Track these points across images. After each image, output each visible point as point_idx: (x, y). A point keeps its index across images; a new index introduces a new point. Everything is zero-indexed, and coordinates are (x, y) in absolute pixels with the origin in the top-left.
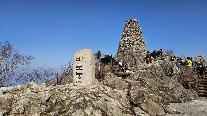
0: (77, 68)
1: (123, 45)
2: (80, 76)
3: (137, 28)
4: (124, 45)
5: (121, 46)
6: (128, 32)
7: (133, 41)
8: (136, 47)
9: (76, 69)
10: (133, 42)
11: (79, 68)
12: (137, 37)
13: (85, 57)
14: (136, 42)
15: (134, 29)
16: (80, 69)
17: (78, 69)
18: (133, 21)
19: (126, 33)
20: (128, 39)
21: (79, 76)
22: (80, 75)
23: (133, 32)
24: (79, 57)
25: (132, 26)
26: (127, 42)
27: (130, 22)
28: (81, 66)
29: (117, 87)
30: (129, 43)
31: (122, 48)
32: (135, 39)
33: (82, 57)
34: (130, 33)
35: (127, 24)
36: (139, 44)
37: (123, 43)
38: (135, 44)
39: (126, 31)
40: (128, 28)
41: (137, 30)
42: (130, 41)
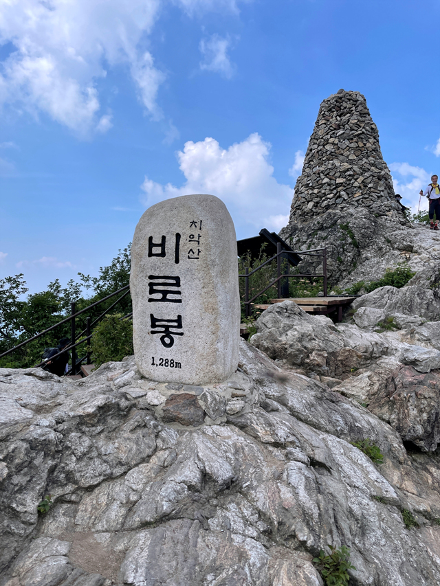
0: (152, 291)
1: (310, 192)
2: (167, 333)
3: (362, 125)
4: (316, 191)
5: (303, 195)
6: (331, 140)
7: (348, 173)
8: (358, 195)
9: (150, 300)
10: (350, 180)
11: (165, 293)
12: (365, 160)
13: (192, 236)
14: (361, 179)
15: (352, 130)
16: (169, 296)
17: (160, 296)
18: (349, 100)
19: (321, 147)
20: (330, 166)
21: (167, 331)
22: (167, 327)
23: (347, 142)
24: (164, 238)
25: (343, 118)
26: (326, 180)
27: (336, 101)
28: (173, 282)
29: (319, 360)
30: (333, 182)
31: (308, 202)
32: (355, 168)
33: (178, 236)
34: (337, 144)
35: (326, 113)
36: (370, 185)
37: (310, 185)
38: (355, 187)
39: (322, 138)
40: (331, 126)
41: (363, 133)
42: (338, 175)
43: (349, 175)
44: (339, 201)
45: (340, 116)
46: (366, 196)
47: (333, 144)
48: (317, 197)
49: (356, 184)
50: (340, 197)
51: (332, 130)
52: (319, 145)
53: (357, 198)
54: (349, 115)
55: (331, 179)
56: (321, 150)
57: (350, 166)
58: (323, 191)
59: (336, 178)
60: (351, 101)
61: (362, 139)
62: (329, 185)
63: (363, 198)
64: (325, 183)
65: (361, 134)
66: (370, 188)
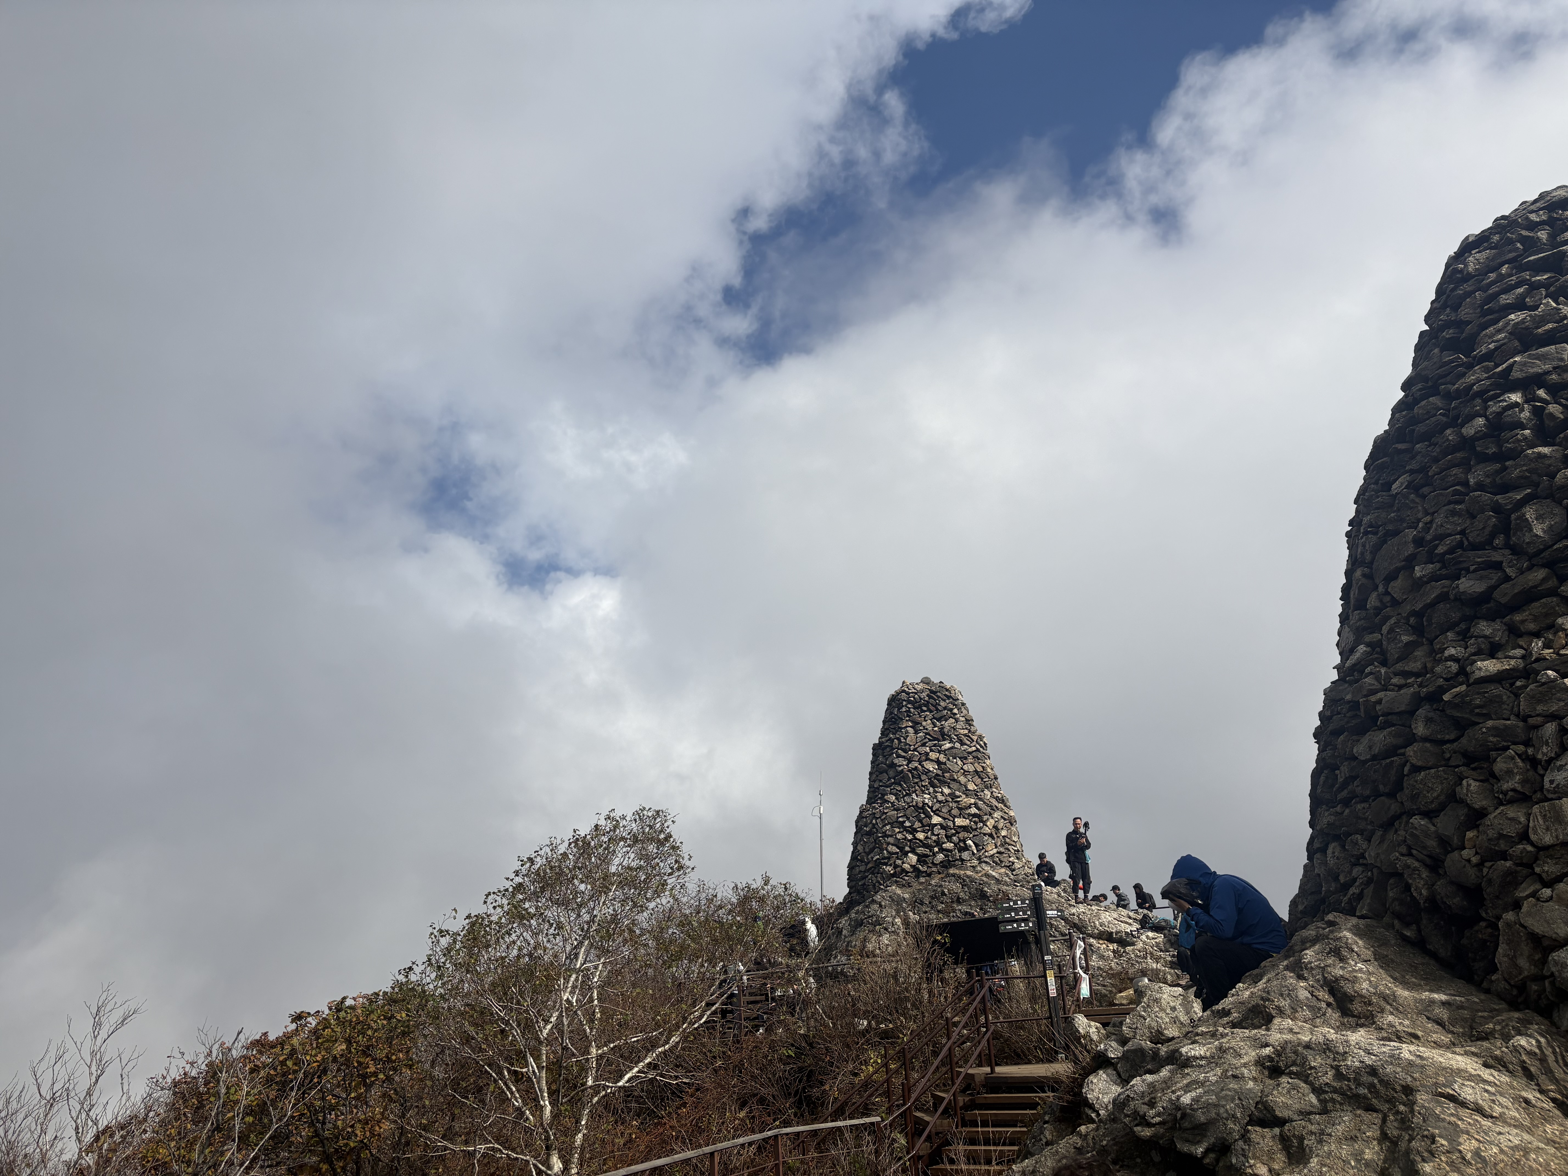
7: (971, 811)
10: (976, 823)
18: (947, 696)
32: (979, 804)
34: (945, 764)
35: (912, 710)
36: (1004, 833)
37: (907, 824)
38: (985, 834)
39: (915, 750)
40: (926, 734)
41: (978, 750)
43: (975, 815)
44: (965, 855)
45: (939, 720)
46: (1002, 850)
47: (938, 762)
48: (926, 846)
49: (987, 830)
50: (966, 848)
51: (930, 740)
52: (910, 761)
53: (991, 853)
54: (952, 720)
55: (944, 819)
56: (916, 768)
57: (973, 801)
58: (934, 838)
60: (951, 700)
61: (979, 759)
63: (998, 853)
64: (936, 825)
65: (975, 751)
66: (1004, 837)
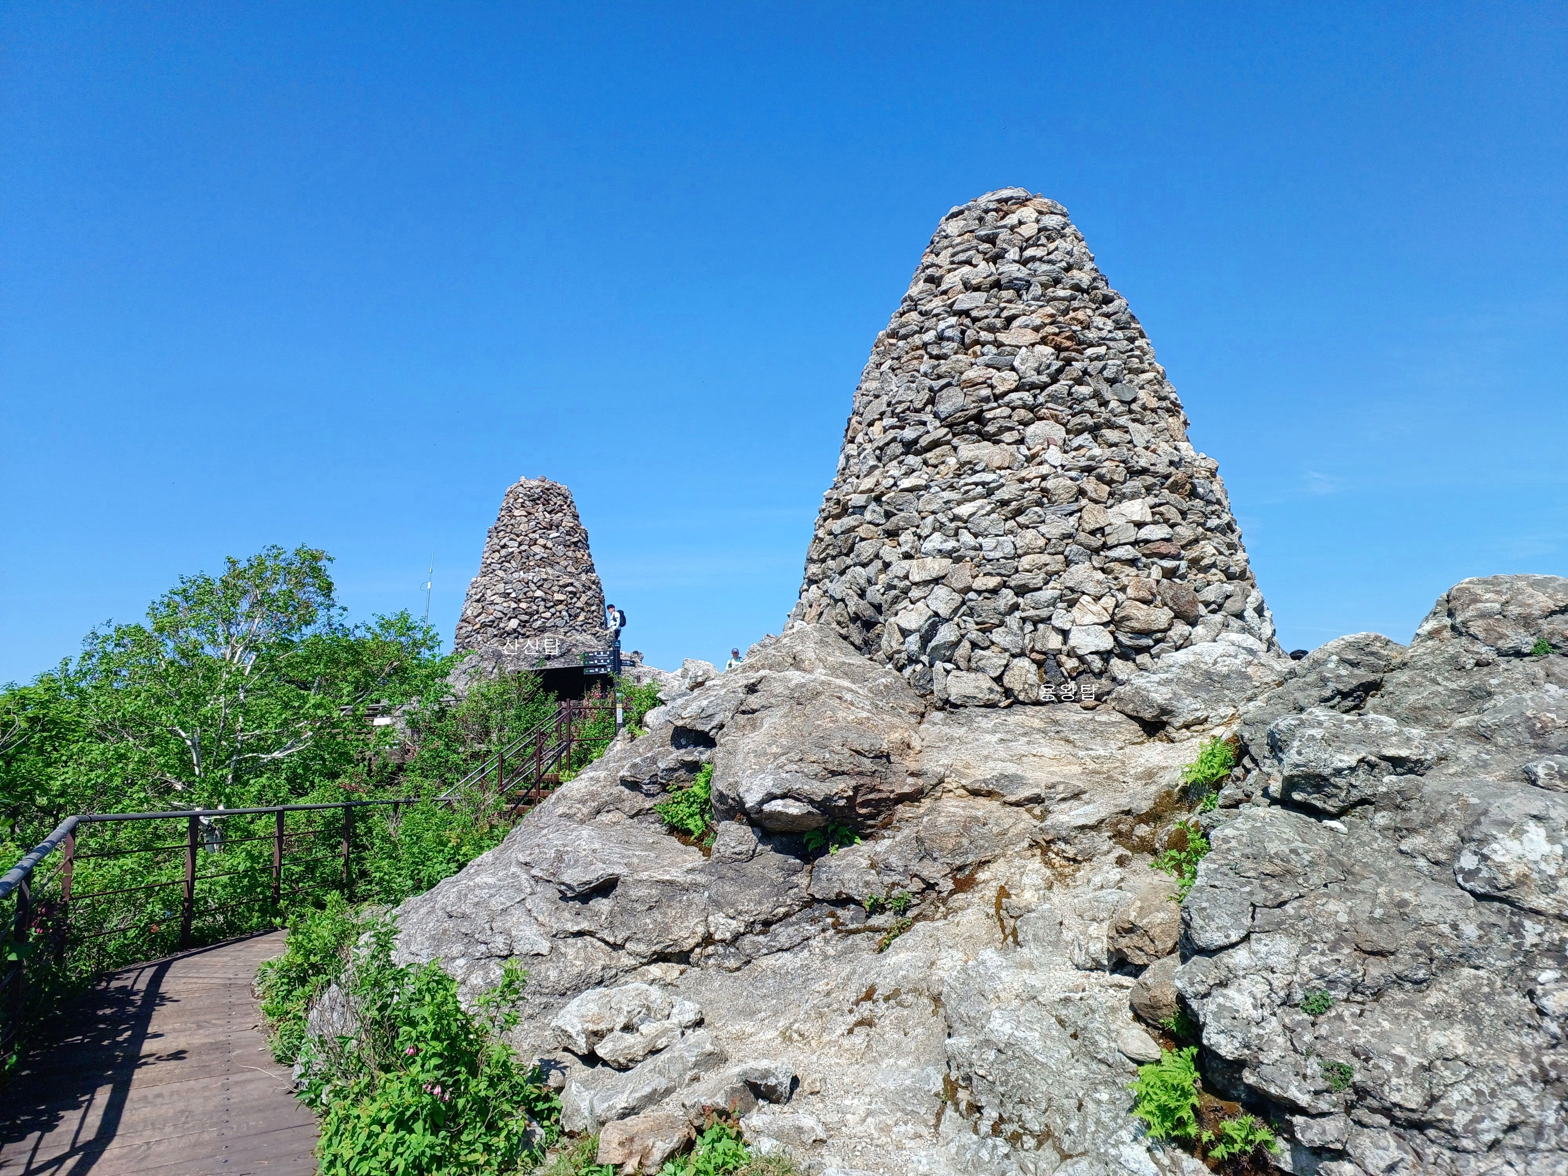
1: (514, 605)
4: (523, 605)
6: (541, 541)
14: (584, 598)
26: (539, 593)
30: (549, 597)
34: (551, 549)
37: (513, 595)
39: (526, 535)
40: (538, 523)
42: (556, 588)
44: (560, 623)
47: (545, 547)
50: (561, 617)
51: (540, 529)
55: (545, 593)
57: (571, 581)
59: (554, 592)
62: (544, 600)
64: (538, 598)
